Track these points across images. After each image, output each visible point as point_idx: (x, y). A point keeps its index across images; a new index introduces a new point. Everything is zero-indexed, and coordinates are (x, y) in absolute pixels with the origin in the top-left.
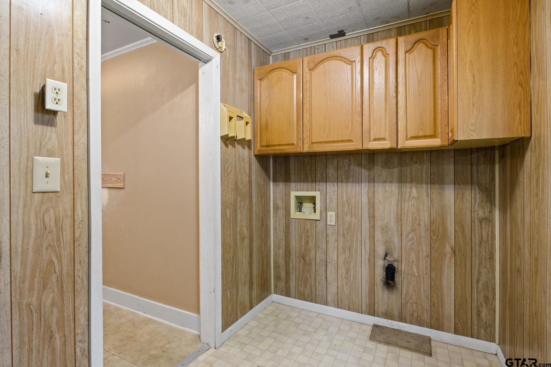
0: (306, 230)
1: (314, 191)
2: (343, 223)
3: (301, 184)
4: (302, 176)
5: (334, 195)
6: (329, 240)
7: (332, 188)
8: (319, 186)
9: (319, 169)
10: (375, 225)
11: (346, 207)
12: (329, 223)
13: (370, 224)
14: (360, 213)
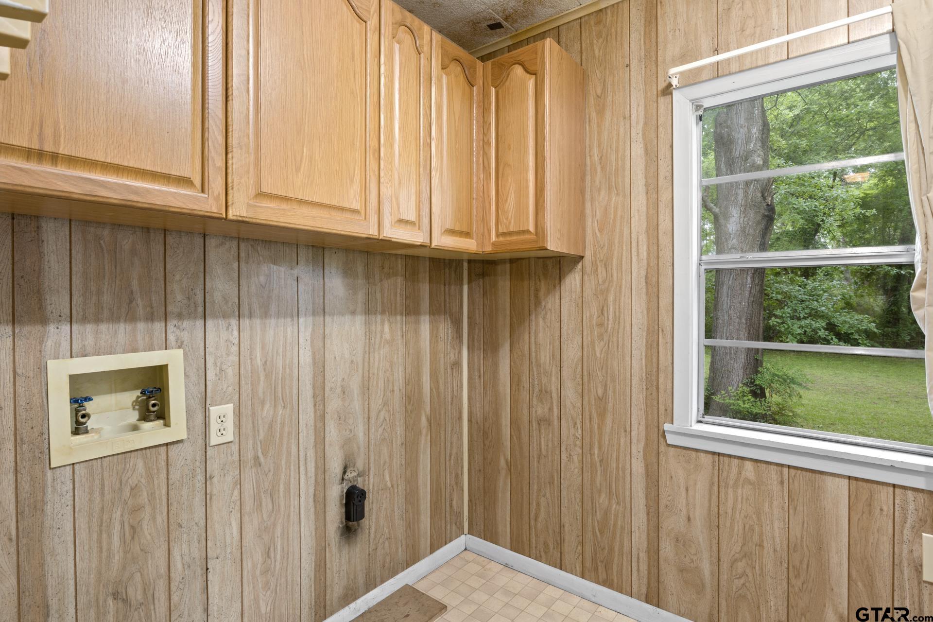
0: (127, 491)
1: (160, 349)
2: (254, 427)
3: (103, 327)
4: (106, 298)
5: (228, 355)
6: (215, 491)
7: (224, 335)
8: (178, 332)
9: (178, 277)
10: (326, 410)
11: (262, 383)
12: (214, 440)
13: (315, 412)
14: (295, 391)
